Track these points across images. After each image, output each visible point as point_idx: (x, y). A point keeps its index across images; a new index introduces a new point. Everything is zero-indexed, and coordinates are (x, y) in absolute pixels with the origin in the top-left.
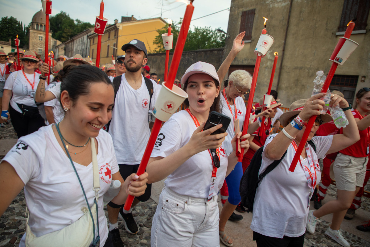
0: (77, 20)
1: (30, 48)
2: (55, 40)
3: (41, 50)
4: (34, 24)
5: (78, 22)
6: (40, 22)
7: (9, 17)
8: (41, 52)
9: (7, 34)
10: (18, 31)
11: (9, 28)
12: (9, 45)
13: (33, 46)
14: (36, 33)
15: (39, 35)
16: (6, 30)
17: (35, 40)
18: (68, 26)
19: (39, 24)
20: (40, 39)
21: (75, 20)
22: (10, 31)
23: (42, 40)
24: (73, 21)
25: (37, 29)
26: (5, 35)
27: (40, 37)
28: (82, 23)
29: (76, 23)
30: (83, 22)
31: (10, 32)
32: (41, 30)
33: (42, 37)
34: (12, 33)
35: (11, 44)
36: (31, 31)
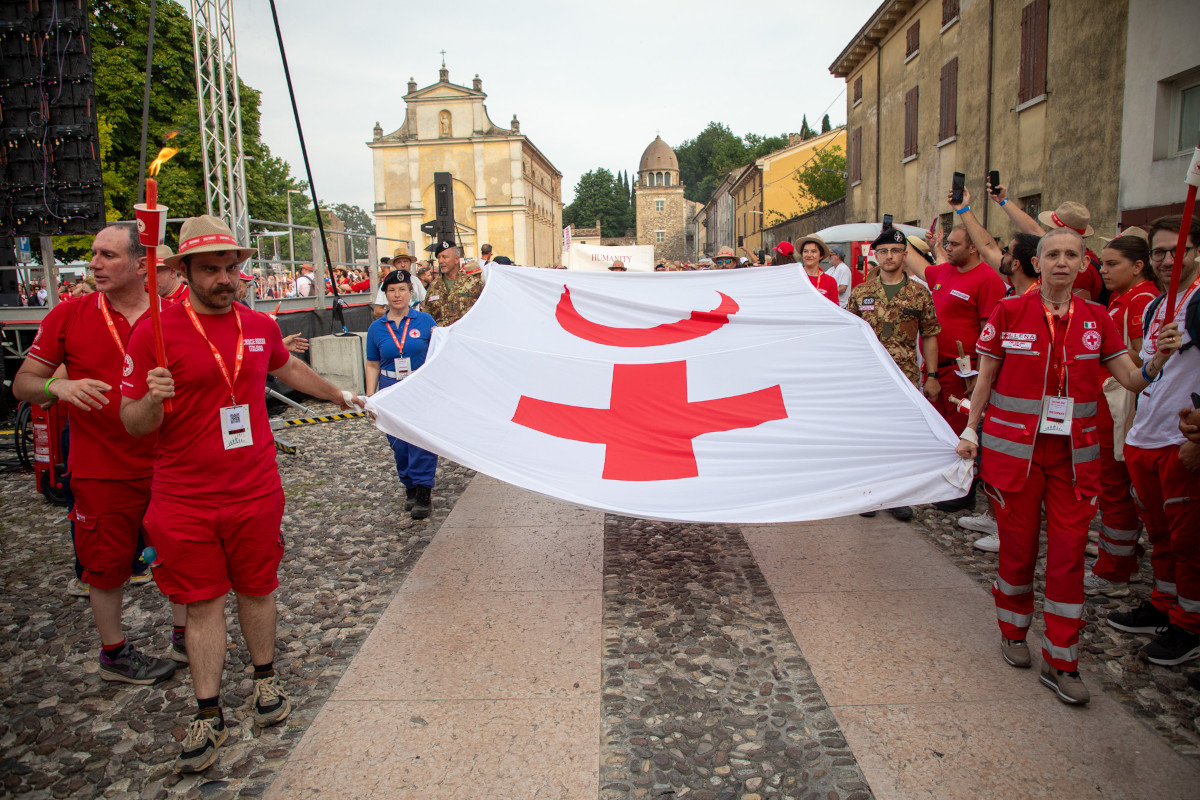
0: (748, 138)
1: (639, 234)
2: (693, 203)
3: (663, 233)
4: (643, 174)
5: (752, 142)
6: (656, 167)
7: (594, 172)
8: (662, 240)
9: (591, 212)
10: (613, 200)
11: (595, 195)
12: (597, 235)
13: (645, 228)
14: (648, 195)
15: (656, 199)
16: (590, 201)
17: (648, 212)
18: (725, 157)
19: (655, 173)
20: (658, 209)
21: (743, 137)
22: (597, 203)
23: (662, 209)
24: (739, 140)
25: (652, 186)
26: (588, 213)
27: (658, 202)
28: (762, 141)
29: (746, 143)
30: (764, 138)
31: (597, 206)
32: (659, 187)
33: (662, 202)
34: (601, 207)
35: (599, 232)
36: (638, 193)
